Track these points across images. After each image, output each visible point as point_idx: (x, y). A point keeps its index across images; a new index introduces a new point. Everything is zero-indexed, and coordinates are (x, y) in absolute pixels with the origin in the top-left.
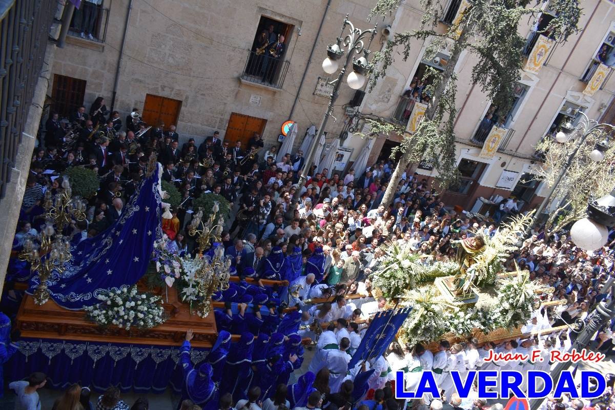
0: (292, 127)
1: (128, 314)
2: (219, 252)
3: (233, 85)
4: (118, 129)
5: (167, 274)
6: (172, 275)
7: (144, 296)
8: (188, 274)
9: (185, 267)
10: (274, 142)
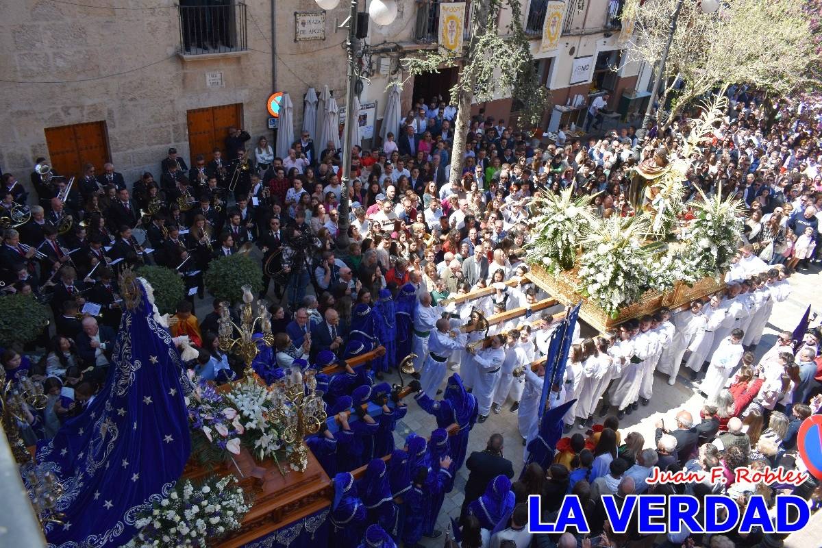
0: (283, 100)
1: (196, 528)
3: (173, 68)
4: (23, 201)
5: (224, 439)
6: (233, 433)
7: (207, 489)
8: (251, 417)
9: (242, 408)
10: (263, 132)
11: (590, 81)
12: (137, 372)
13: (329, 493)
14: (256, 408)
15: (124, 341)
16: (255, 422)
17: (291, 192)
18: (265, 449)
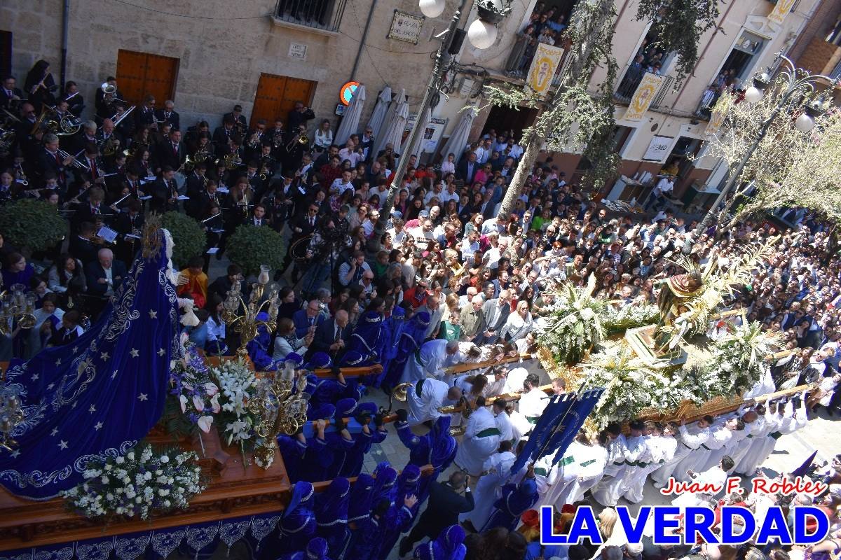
0: (357, 90)
1: (143, 494)
2: (288, 373)
3: (260, 29)
4: (77, 113)
5: (199, 413)
6: (209, 410)
7: (165, 459)
8: (231, 399)
9: (225, 387)
10: (329, 115)
11: (664, 162)
12: (133, 322)
13: (285, 498)
14: (239, 391)
15: (129, 287)
16: (233, 405)
17: (338, 182)
18: (235, 435)
